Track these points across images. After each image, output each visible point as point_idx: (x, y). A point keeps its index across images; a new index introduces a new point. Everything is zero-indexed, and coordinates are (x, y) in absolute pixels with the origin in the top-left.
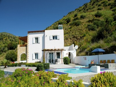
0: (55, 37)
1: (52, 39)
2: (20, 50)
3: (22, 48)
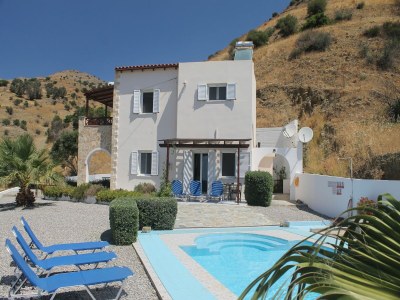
0: (218, 93)
1: (207, 98)
2: (86, 139)
3: (94, 130)
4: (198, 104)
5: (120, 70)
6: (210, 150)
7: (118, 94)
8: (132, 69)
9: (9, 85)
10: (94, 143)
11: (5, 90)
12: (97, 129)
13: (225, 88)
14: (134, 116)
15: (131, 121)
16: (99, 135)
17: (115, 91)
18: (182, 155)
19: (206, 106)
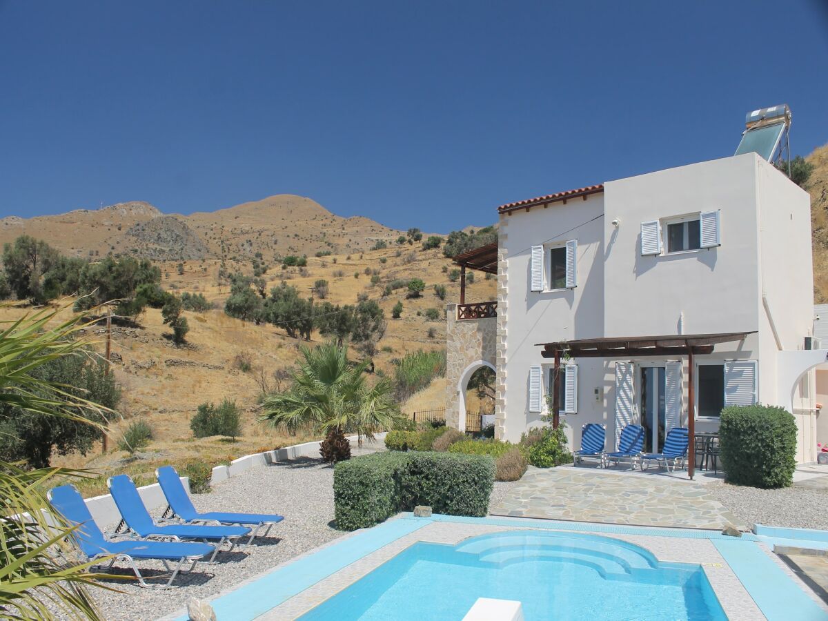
1: (661, 247)
2: (459, 345)
3: (471, 326)
4: (645, 262)
5: (508, 211)
6: (671, 360)
7: (506, 256)
8: (527, 207)
9: (442, 245)
10: (471, 352)
11: (435, 255)
12: (475, 325)
13: (698, 223)
14: (534, 296)
15: (529, 306)
16: (480, 336)
17: (501, 252)
18: (614, 371)
19: (660, 266)
